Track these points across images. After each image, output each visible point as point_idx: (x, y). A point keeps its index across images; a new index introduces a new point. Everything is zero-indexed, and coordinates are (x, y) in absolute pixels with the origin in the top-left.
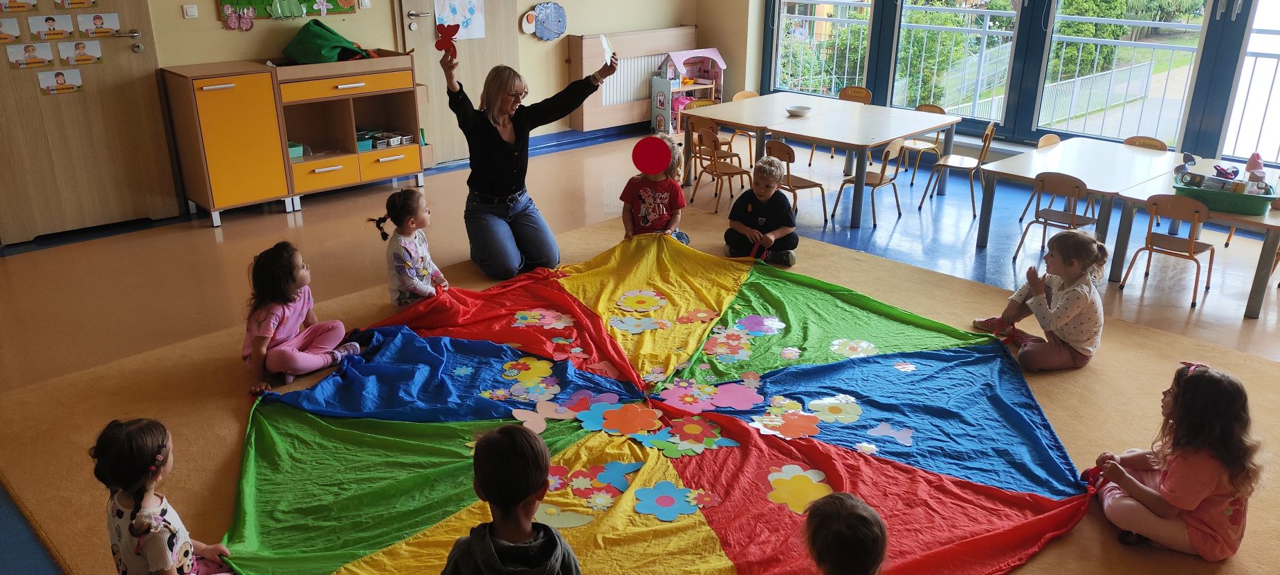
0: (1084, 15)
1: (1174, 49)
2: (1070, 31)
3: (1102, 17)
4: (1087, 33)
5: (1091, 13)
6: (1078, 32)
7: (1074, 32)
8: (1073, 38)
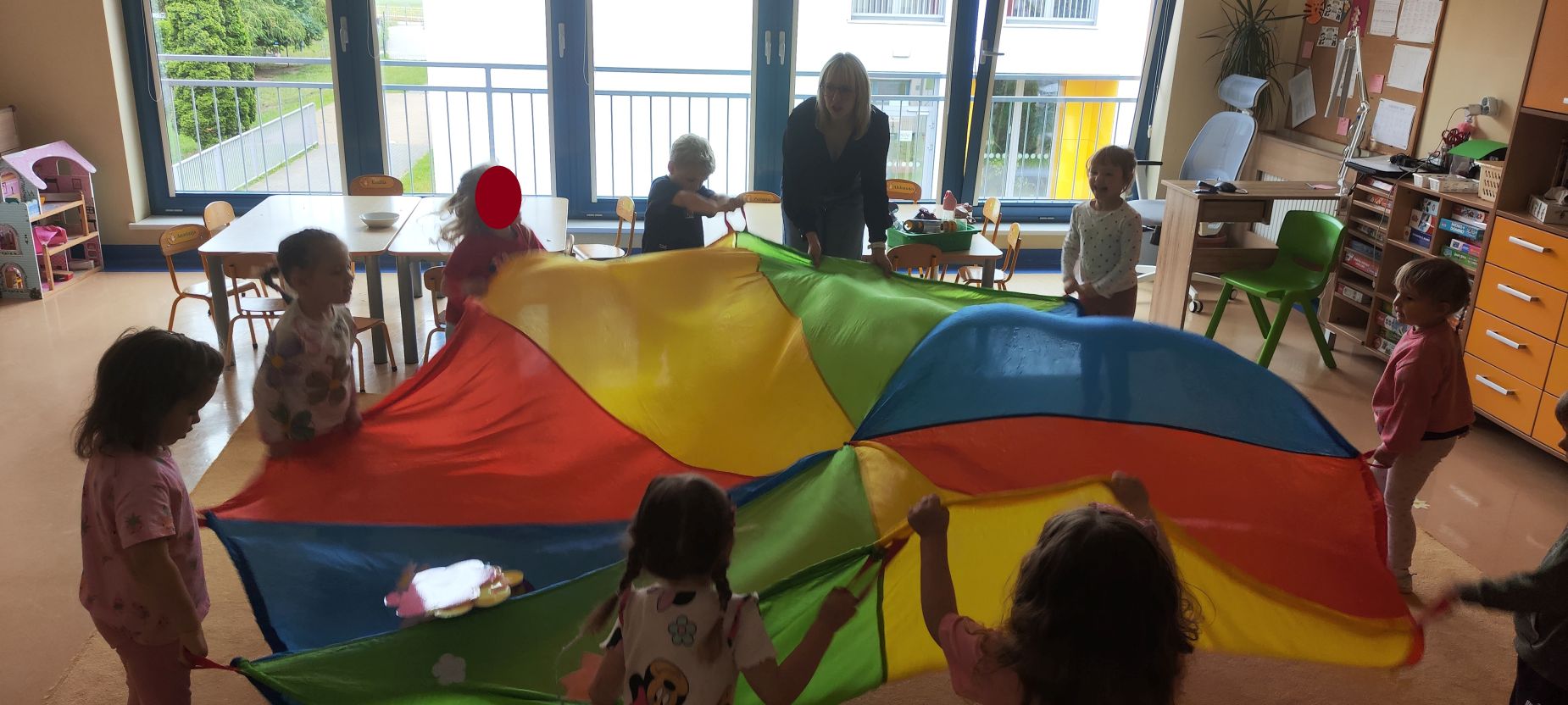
0: (212, 53)
1: (299, 87)
2: (201, 73)
3: (233, 55)
4: (224, 75)
5: (220, 49)
6: (212, 74)
7: (207, 75)
8: (206, 82)
